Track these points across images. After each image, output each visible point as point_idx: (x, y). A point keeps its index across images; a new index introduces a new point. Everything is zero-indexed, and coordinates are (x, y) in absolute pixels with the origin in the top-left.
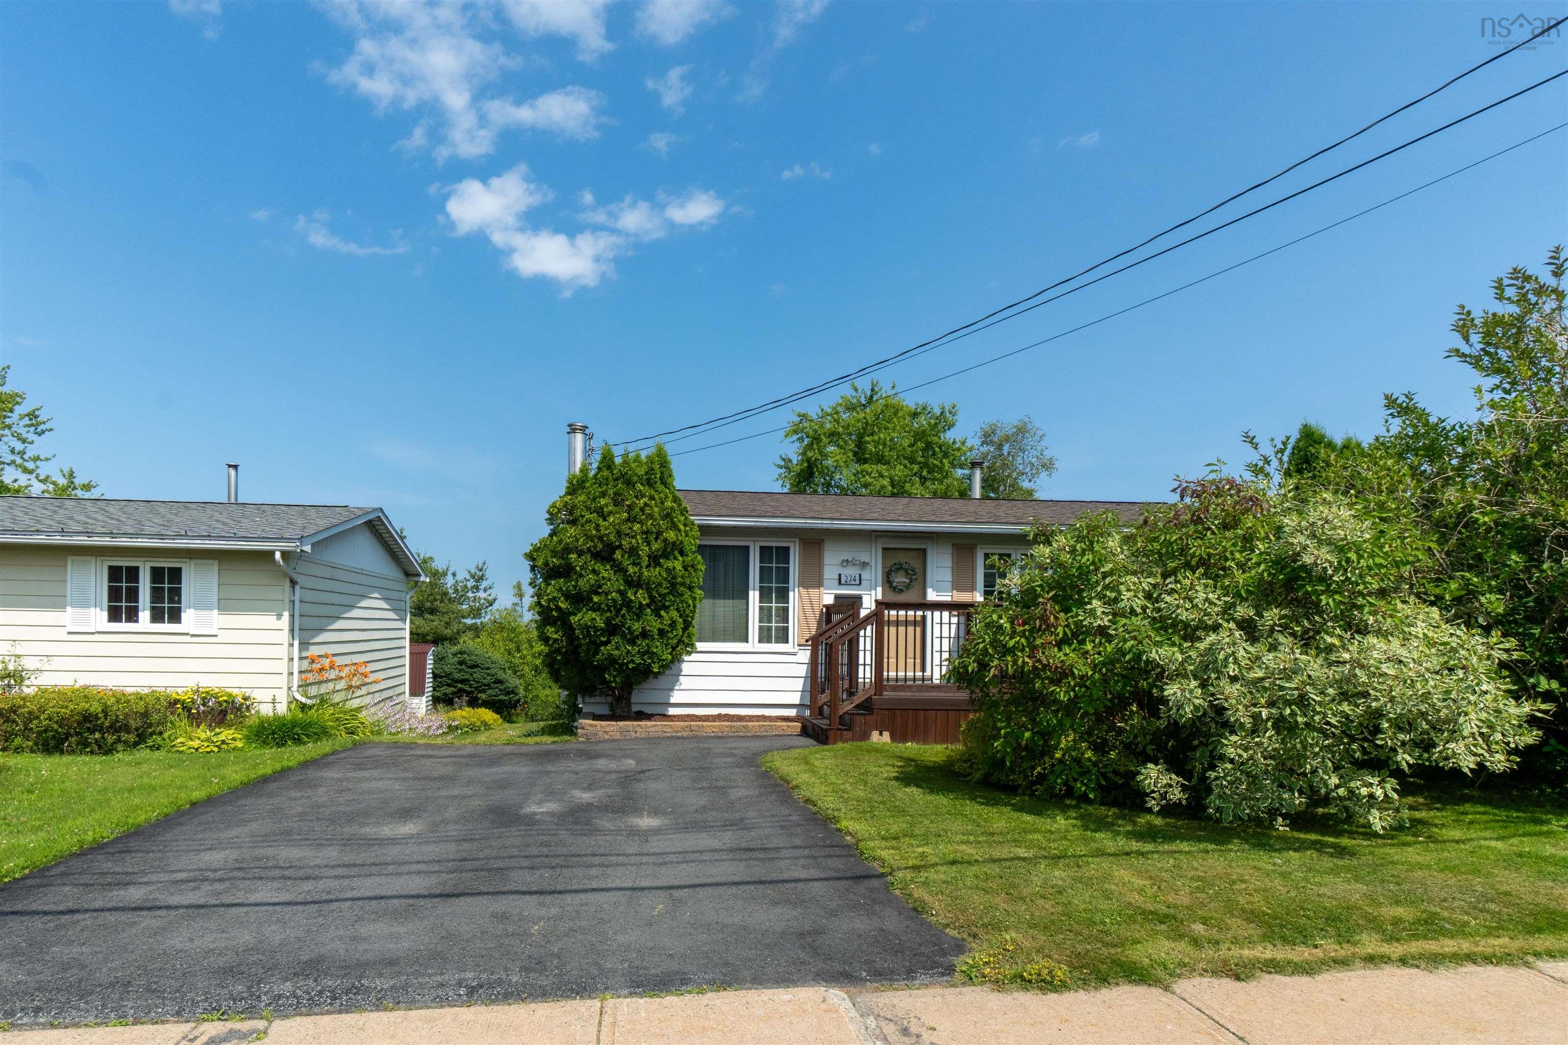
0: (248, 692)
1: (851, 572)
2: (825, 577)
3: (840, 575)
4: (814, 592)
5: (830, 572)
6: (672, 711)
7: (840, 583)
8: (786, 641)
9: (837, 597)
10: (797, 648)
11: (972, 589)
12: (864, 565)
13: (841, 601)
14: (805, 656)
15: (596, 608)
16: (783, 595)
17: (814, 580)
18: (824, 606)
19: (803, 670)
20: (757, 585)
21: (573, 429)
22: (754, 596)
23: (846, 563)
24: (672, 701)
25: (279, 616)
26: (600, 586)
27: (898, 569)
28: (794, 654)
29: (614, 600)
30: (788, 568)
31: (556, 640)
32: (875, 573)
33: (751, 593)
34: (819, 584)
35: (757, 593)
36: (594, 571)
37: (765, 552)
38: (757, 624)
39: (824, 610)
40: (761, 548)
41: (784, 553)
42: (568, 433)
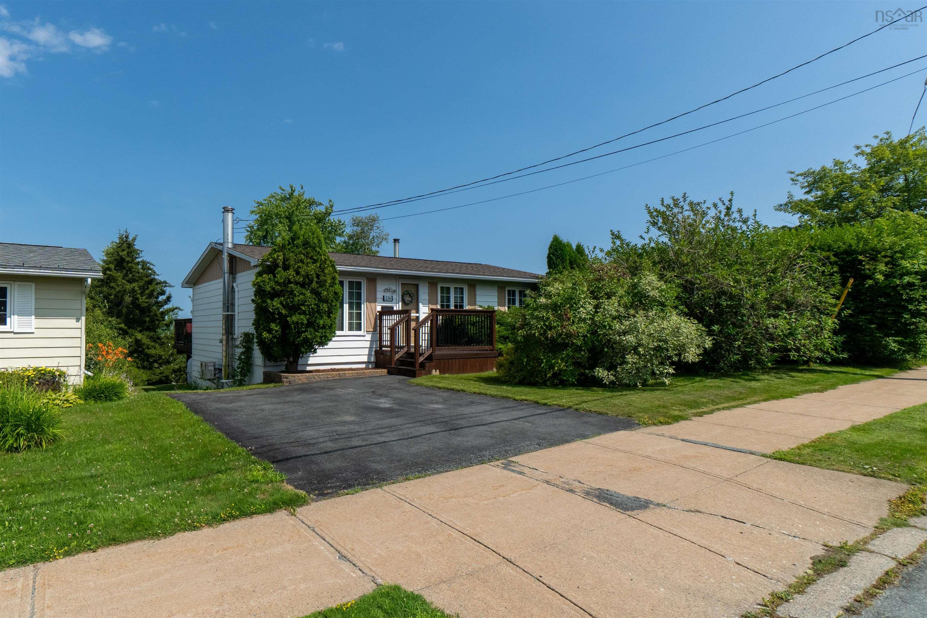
0: (64, 369)
1: (388, 295)
2: (378, 297)
3: (384, 296)
4: (373, 304)
5: (379, 295)
6: (309, 368)
7: (384, 300)
8: (360, 330)
9: (383, 307)
10: (366, 333)
11: (437, 304)
12: (395, 291)
13: (384, 310)
14: (369, 337)
15: (304, 313)
16: (359, 307)
17: (372, 299)
18: (378, 312)
19: (368, 344)
20: (347, 301)
21: (226, 210)
22: (346, 307)
23: (387, 290)
24: (309, 362)
25: (78, 320)
26: (306, 301)
27: (407, 294)
28: (364, 336)
29: (313, 309)
30: (361, 293)
31: (276, 331)
32: (398, 296)
33: (345, 305)
34: (375, 301)
35: (347, 305)
36: (302, 294)
37: (351, 283)
38: (347, 321)
39: (378, 314)
40: (349, 282)
41: (359, 284)
42: (223, 212)
